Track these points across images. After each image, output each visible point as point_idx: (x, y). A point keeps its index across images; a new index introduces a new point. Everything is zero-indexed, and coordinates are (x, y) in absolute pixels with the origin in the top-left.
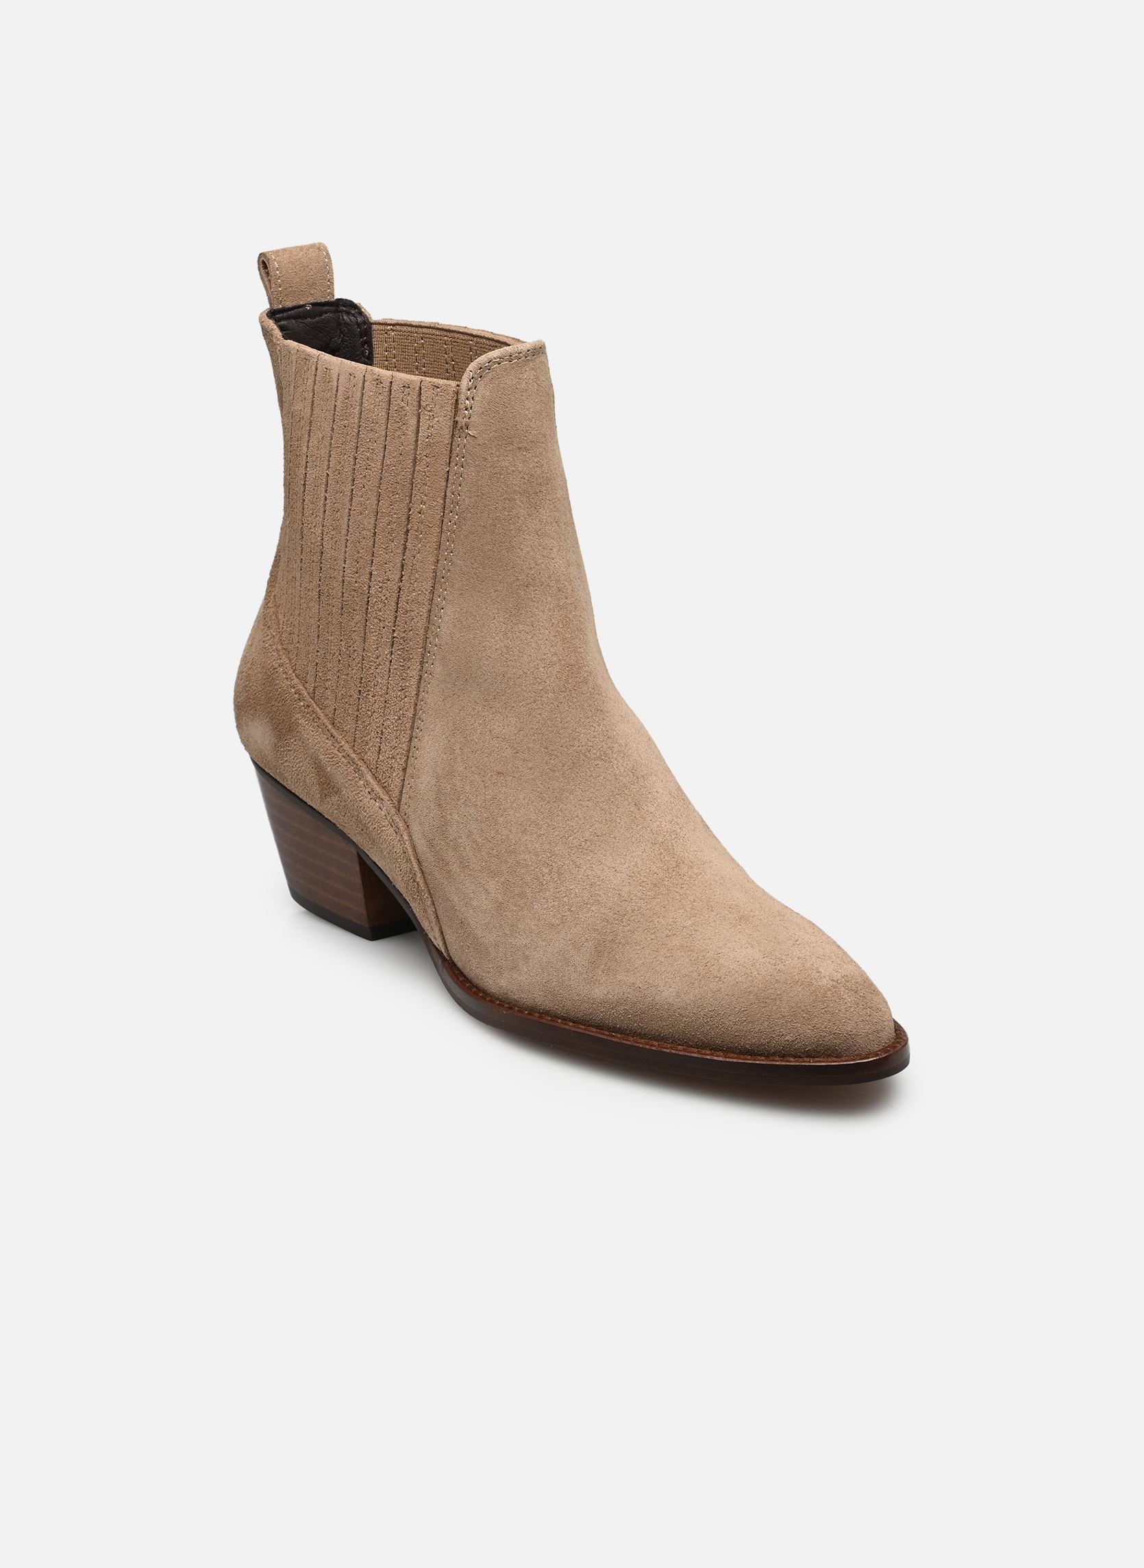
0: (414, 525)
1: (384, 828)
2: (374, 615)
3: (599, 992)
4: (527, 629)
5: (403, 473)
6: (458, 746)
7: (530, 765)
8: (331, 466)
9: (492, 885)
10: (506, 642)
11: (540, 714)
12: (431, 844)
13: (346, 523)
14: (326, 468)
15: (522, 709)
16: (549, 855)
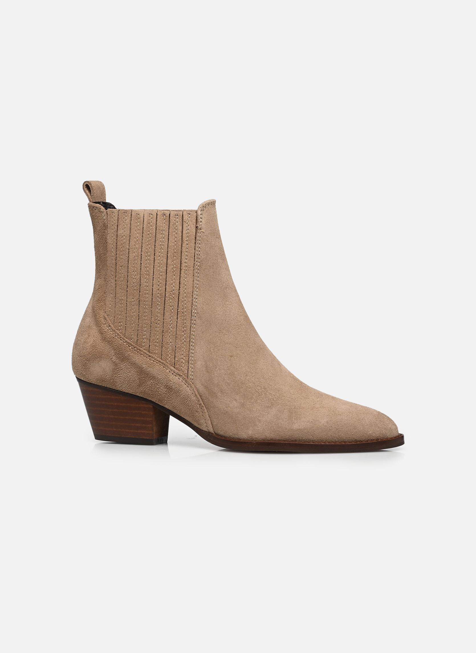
0: (183, 267)
1: (182, 386)
2: (168, 305)
3: (296, 426)
4: (230, 303)
5: (178, 248)
6: (212, 349)
7: (243, 352)
8: (143, 250)
9: (237, 397)
10: (224, 308)
11: (242, 333)
12: (206, 387)
13: (152, 271)
14: (140, 252)
15: (235, 332)
16: (258, 383)
